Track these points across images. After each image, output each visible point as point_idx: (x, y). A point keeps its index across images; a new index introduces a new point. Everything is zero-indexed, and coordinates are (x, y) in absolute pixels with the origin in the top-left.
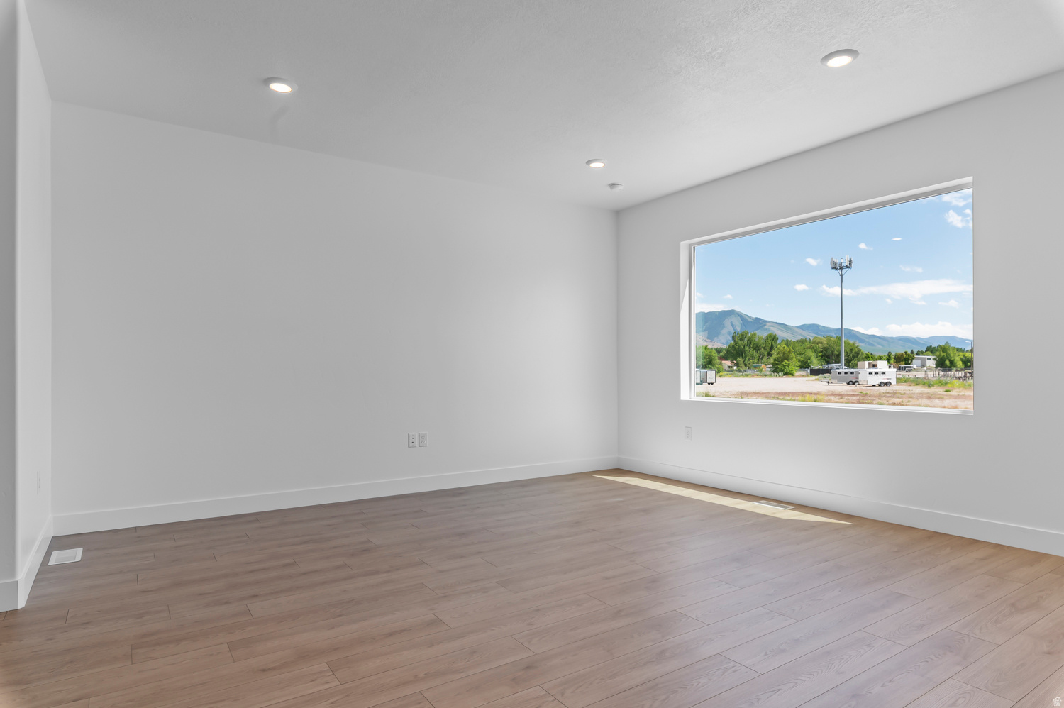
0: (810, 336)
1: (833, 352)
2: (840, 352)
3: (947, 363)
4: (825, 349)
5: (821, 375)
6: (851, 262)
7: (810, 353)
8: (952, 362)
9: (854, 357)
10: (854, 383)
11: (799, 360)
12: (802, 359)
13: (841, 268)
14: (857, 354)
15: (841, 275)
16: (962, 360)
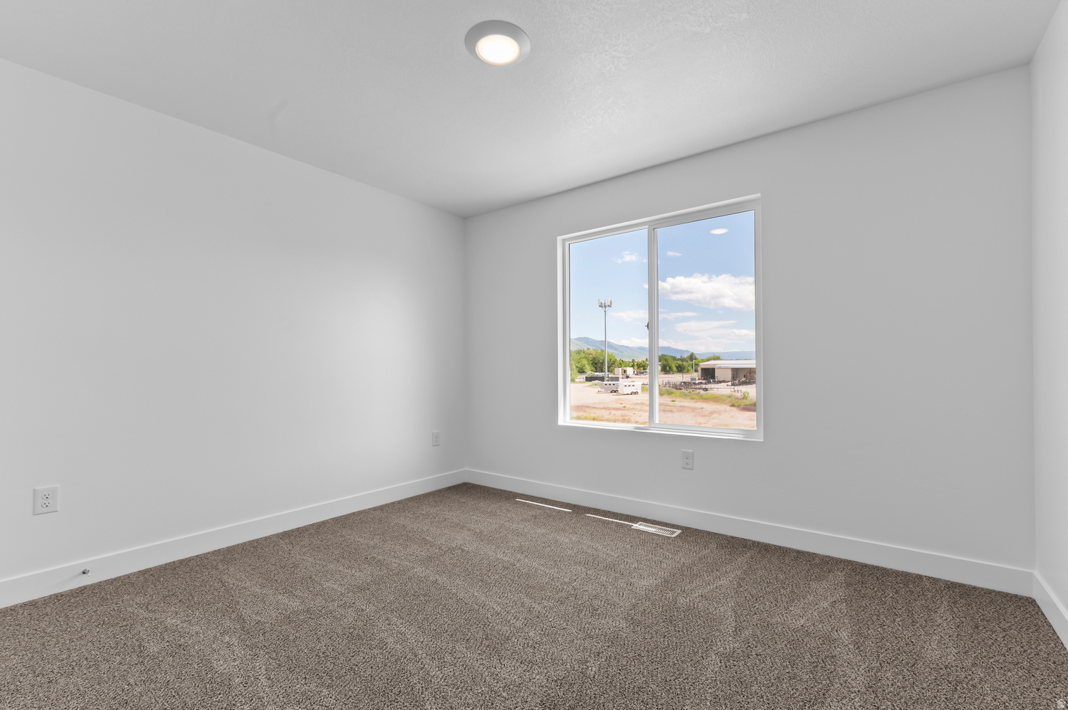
0: (584, 347)
1: (599, 361)
2: (604, 361)
3: (668, 368)
4: (594, 359)
5: (593, 382)
6: (611, 302)
7: (585, 362)
8: (670, 368)
9: (612, 364)
10: (615, 392)
11: (577, 367)
12: (579, 366)
13: (605, 307)
14: (614, 363)
15: (605, 312)
16: (676, 367)
